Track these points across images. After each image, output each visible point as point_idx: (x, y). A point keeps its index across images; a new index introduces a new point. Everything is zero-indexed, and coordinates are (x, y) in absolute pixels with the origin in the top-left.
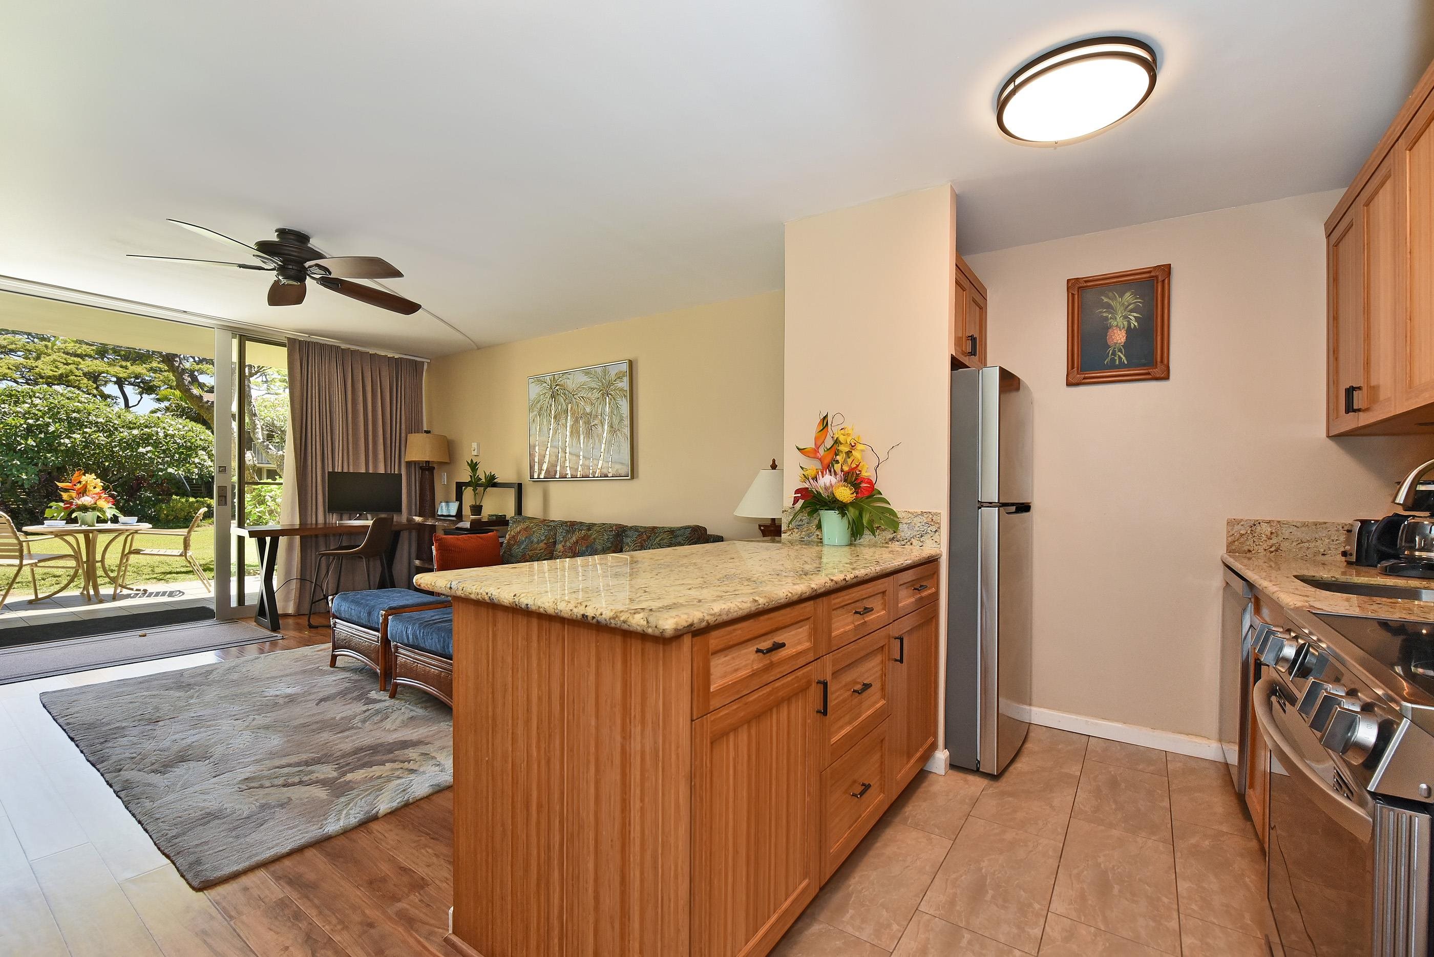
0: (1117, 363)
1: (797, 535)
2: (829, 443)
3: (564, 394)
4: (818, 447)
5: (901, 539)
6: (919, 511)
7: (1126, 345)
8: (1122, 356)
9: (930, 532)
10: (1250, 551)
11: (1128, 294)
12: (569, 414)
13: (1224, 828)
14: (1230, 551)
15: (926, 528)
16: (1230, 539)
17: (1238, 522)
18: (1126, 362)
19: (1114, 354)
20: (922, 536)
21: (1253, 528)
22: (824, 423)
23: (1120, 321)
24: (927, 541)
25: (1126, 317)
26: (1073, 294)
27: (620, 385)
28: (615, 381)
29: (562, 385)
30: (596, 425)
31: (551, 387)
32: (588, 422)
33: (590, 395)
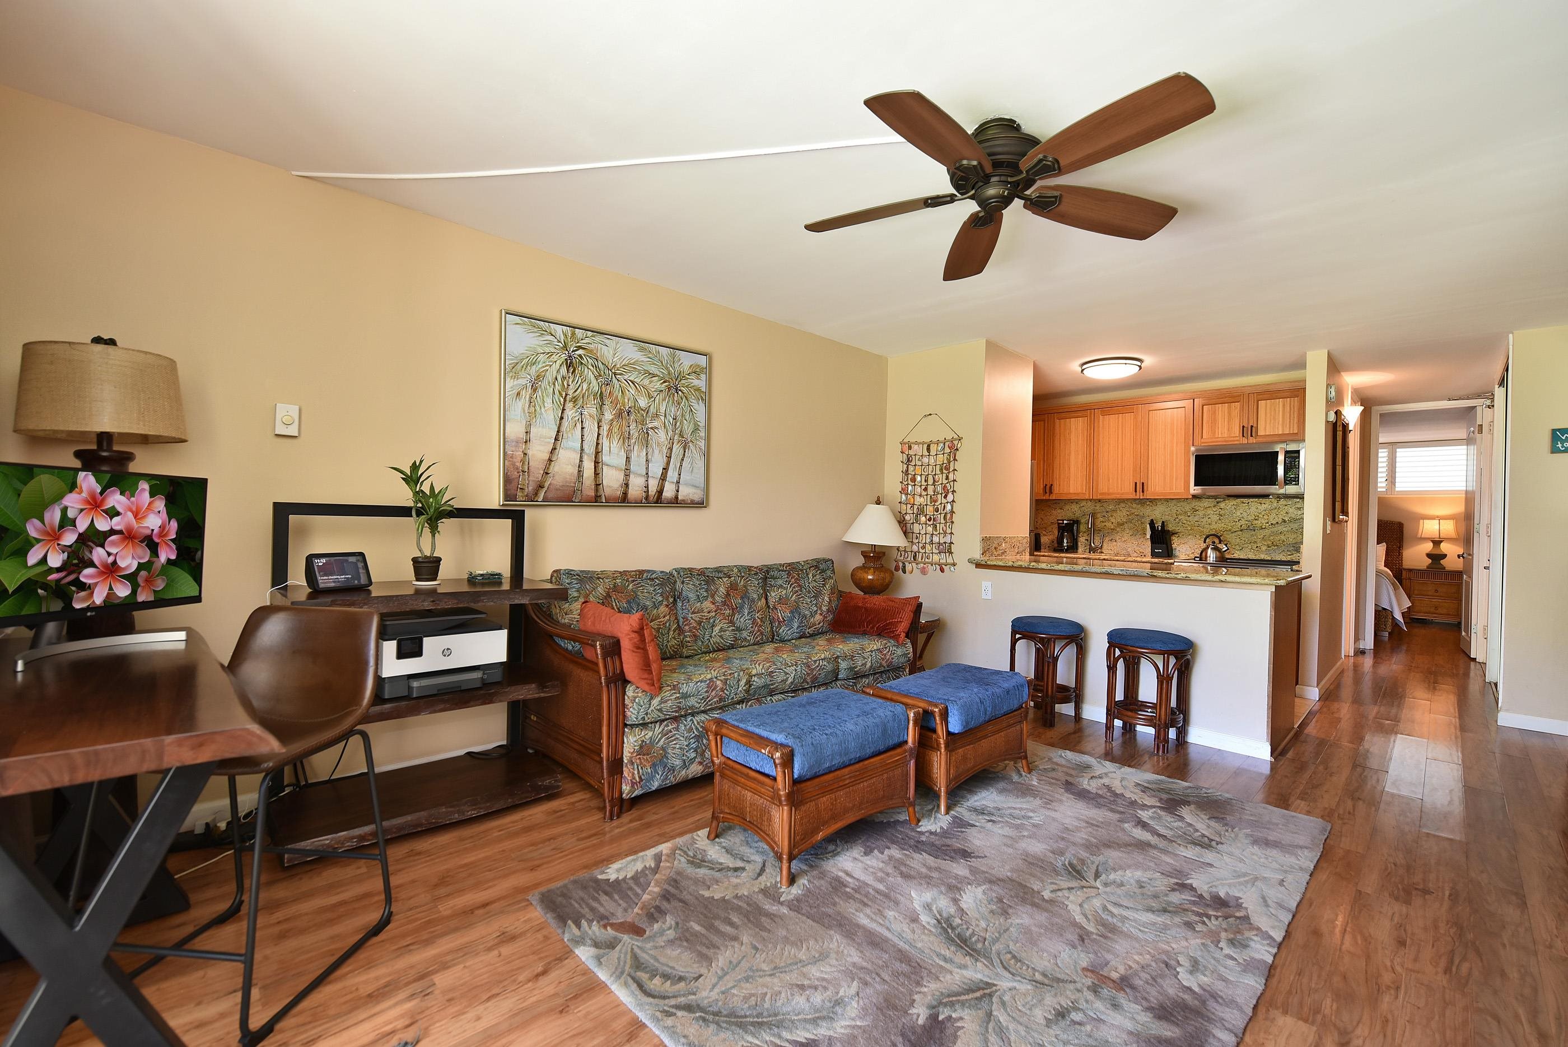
27: (696, 382)
28: (688, 375)
29: (591, 351)
30: (656, 428)
31: (565, 347)
32: (643, 422)
33: (646, 382)
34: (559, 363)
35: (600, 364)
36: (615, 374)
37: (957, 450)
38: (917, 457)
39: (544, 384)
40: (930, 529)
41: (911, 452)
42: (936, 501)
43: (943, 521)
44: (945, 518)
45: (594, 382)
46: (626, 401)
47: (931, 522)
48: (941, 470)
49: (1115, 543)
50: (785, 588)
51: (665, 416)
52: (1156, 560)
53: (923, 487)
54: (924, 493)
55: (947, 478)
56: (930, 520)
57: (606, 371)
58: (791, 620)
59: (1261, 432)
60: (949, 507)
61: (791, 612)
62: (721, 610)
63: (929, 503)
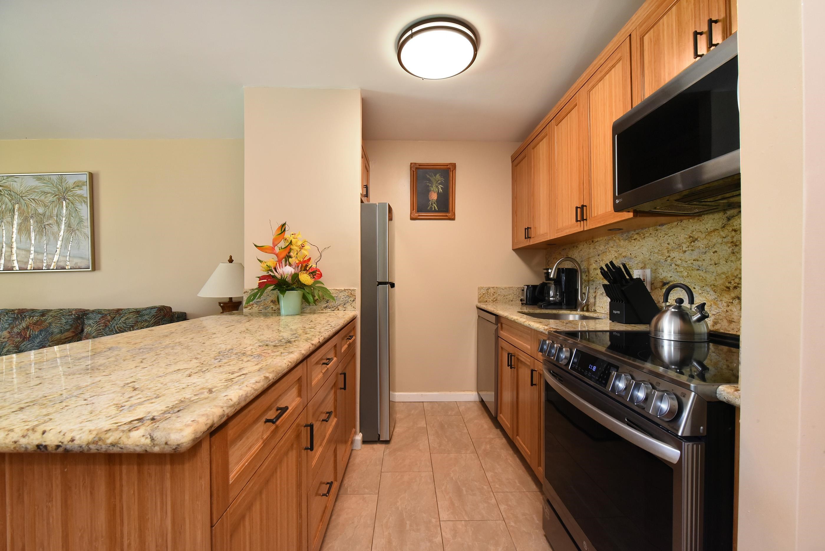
0: (433, 209)
1: (256, 309)
2: (283, 244)
3: (10, 195)
4: (275, 245)
5: (331, 307)
6: (343, 289)
7: (437, 201)
8: (435, 206)
9: (350, 301)
10: (486, 301)
11: (438, 175)
12: (16, 213)
13: (491, 436)
14: (479, 302)
15: (347, 299)
16: (479, 296)
17: (482, 288)
18: (437, 209)
19: (432, 204)
20: (345, 304)
21: (488, 291)
22: (283, 228)
23: (434, 188)
24: (348, 307)
25: (437, 187)
26: (413, 171)
27: (79, 192)
28: (73, 188)
29: (6, 187)
30: (50, 224)
32: (41, 222)
33: (43, 198)
35: (12, 193)
36: (22, 197)
45: (9, 204)
46: (30, 211)
51: (57, 216)
57: (16, 196)
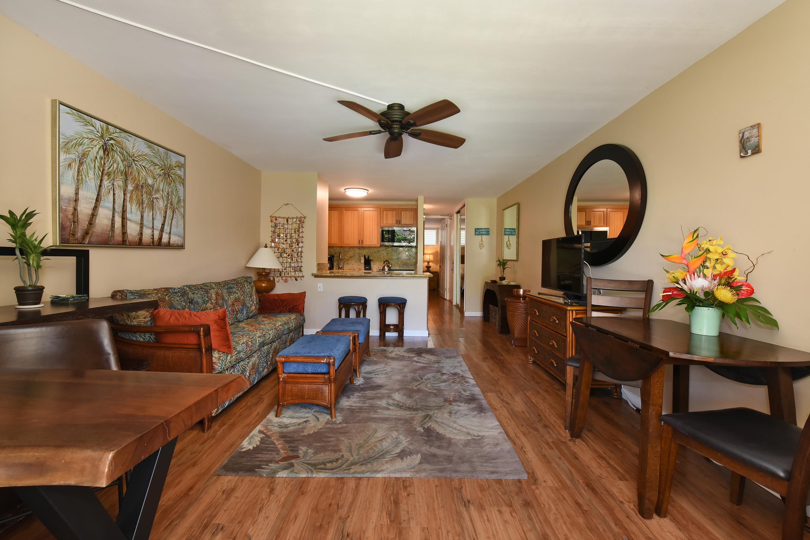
27: (179, 172)
28: (175, 167)
29: (119, 142)
30: (158, 198)
31: (102, 137)
32: (150, 194)
33: (152, 168)
34: (98, 147)
35: (125, 152)
36: (134, 160)
37: (303, 222)
38: (281, 225)
39: (88, 160)
40: (289, 260)
41: (277, 222)
42: (292, 246)
43: (296, 256)
44: (297, 255)
45: (121, 164)
46: (141, 179)
47: (290, 257)
48: (295, 232)
49: (349, 265)
50: (237, 293)
51: (163, 191)
52: (365, 271)
53: (284, 240)
54: (285, 242)
55: (299, 236)
56: (289, 256)
57: (129, 158)
58: (242, 310)
59: (402, 223)
60: (300, 249)
61: (242, 306)
62: (216, 307)
63: (288, 247)
